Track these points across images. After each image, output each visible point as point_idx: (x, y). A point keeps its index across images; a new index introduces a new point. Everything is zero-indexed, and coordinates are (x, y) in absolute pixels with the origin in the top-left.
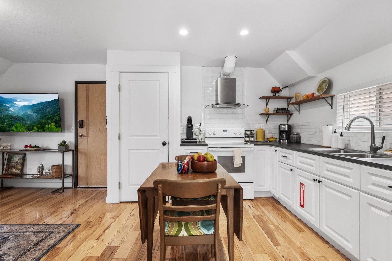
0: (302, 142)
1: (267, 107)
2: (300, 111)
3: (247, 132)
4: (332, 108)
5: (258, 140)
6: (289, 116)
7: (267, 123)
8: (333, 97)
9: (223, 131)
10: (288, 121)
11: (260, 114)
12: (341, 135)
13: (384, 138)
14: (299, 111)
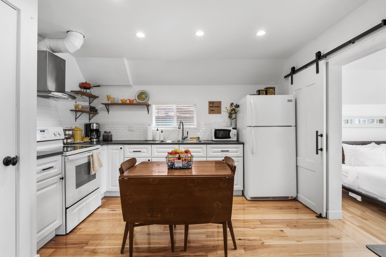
0: (113, 139)
1: (76, 103)
2: (110, 112)
3: (67, 132)
4: (148, 113)
5: (76, 141)
6: (91, 115)
7: (76, 121)
8: (149, 106)
9: (41, 131)
10: (90, 120)
11: (71, 110)
12: (162, 132)
13: (188, 132)
14: (108, 112)
